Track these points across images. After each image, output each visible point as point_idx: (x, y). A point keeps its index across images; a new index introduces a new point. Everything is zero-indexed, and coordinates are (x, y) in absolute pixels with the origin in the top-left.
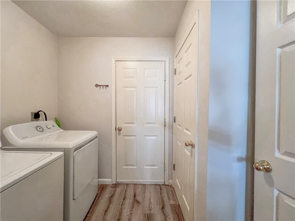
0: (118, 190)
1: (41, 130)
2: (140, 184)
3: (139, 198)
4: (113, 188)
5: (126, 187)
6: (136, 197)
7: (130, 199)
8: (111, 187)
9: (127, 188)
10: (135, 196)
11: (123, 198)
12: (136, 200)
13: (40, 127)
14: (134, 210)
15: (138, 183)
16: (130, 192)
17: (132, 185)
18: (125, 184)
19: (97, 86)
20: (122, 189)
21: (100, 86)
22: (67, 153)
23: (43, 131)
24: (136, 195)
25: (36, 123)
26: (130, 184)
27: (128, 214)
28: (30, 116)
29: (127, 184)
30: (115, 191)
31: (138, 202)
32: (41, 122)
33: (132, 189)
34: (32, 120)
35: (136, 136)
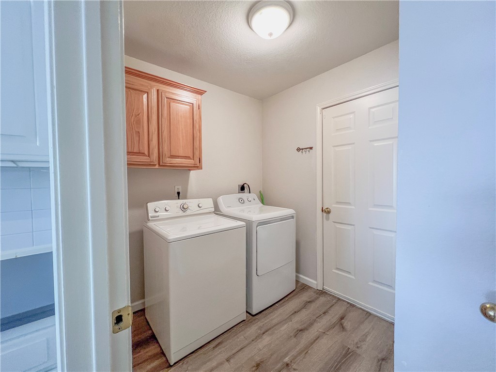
0: (322, 299)
1: (242, 202)
2: (361, 309)
3: (347, 324)
4: (317, 294)
5: (334, 301)
6: (343, 320)
7: (333, 318)
8: (315, 292)
9: (335, 303)
10: (342, 318)
11: (323, 311)
12: (342, 324)
13: (242, 199)
14: (331, 332)
15: (358, 305)
16: (338, 311)
17: (346, 304)
18: (335, 297)
19: (299, 150)
20: (328, 301)
21: (303, 149)
22: (249, 225)
23: (243, 203)
24: (345, 318)
25: (241, 195)
26: (344, 301)
27: (320, 330)
28: (237, 189)
29: (339, 299)
30: (317, 299)
31: (343, 328)
32: (245, 195)
33: (344, 308)
34: (239, 193)
35: (354, 225)
